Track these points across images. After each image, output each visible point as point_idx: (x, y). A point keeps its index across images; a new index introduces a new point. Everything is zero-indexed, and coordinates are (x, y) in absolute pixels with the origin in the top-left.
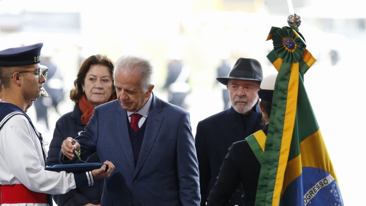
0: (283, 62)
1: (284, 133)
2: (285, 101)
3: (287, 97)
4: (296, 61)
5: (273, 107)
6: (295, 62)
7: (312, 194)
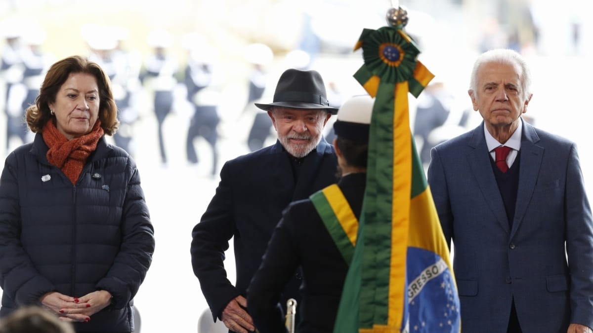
0: (381, 82)
1: (395, 194)
2: (390, 144)
3: (393, 136)
4: (402, 79)
5: (370, 154)
6: (401, 82)
7: (416, 290)
